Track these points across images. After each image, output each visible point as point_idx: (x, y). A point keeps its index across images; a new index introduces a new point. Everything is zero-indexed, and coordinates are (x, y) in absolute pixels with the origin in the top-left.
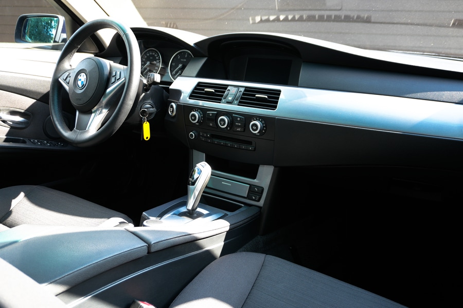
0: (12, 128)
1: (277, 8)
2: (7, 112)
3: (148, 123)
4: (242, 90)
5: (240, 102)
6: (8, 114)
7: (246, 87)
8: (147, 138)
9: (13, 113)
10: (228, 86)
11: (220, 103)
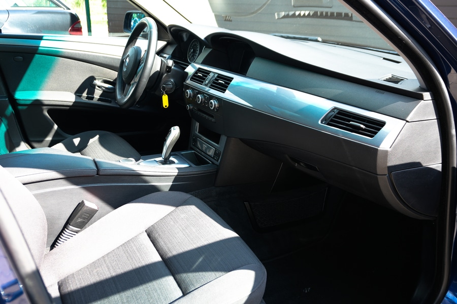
0: (104, 91)
1: (293, 4)
2: (102, 80)
3: (167, 96)
4: (216, 75)
5: (212, 85)
6: (102, 82)
7: (219, 74)
8: (166, 106)
9: (106, 82)
10: (211, 72)
11: (201, 84)
